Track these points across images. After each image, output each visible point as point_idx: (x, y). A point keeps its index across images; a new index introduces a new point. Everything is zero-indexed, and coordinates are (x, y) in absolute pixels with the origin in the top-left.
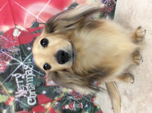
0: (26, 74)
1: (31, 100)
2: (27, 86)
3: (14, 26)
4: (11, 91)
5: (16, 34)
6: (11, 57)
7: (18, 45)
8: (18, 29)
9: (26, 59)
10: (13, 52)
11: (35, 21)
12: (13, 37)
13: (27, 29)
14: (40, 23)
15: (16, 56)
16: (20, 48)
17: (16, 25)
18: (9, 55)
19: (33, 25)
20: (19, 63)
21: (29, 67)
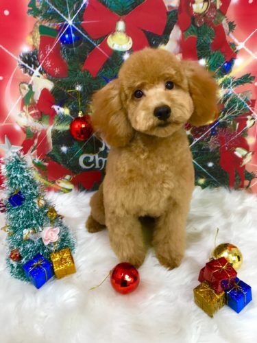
1: (91, 159)
6: (200, 138)
8: (246, 155)
10: (209, 142)
11: (255, 176)
12: (236, 147)
14: (250, 183)
16: (214, 153)
19: (249, 173)
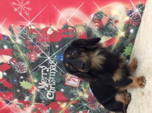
0: (51, 68)
1: (50, 94)
2: (49, 79)
3: (49, 25)
4: (36, 81)
5: (50, 32)
6: (42, 50)
7: (49, 42)
8: (52, 29)
9: (53, 55)
10: (44, 46)
11: (66, 23)
12: (47, 34)
13: (59, 30)
15: (46, 51)
16: (50, 44)
17: (51, 25)
18: (40, 49)
19: (64, 27)
20: (47, 57)
21: (54, 62)
